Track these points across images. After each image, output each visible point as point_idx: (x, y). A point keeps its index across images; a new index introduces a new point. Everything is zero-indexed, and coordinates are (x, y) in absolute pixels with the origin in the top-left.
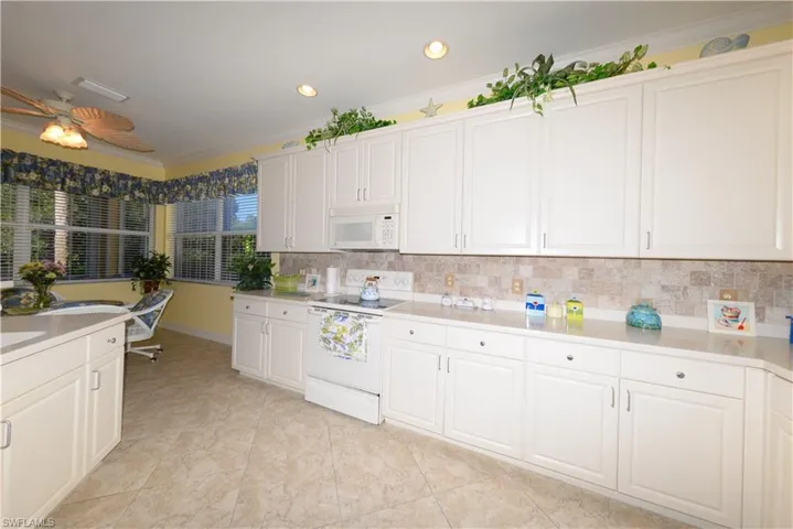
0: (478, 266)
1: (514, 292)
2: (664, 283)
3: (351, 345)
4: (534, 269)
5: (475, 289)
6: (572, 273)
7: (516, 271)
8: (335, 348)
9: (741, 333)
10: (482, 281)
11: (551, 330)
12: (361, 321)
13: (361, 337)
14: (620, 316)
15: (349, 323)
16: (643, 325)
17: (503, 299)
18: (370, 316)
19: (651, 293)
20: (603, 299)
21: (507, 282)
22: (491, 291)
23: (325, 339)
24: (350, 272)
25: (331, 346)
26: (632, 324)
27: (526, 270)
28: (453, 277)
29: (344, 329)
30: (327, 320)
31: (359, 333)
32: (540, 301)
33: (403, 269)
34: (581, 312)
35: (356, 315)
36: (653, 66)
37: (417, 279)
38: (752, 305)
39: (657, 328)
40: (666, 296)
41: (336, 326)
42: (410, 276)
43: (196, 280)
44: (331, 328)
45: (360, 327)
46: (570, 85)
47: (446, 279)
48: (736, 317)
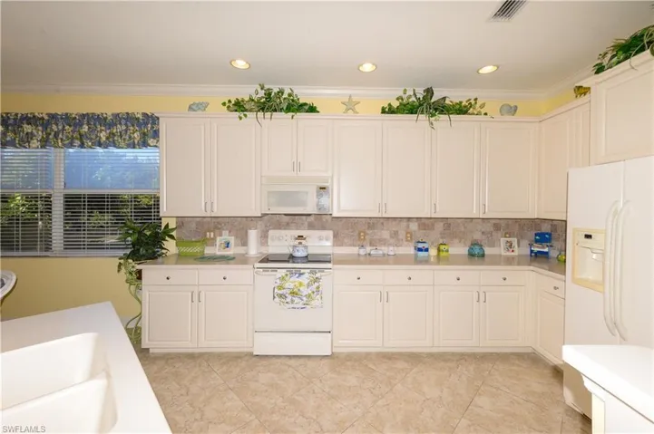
0: (382, 224)
1: (407, 241)
2: (483, 230)
3: (309, 296)
4: (419, 225)
5: (380, 240)
6: (440, 226)
7: (408, 227)
8: (292, 301)
9: (513, 254)
10: (386, 234)
11: (431, 264)
12: (318, 275)
13: (318, 287)
14: (464, 250)
15: (305, 279)
16: (476, 255)
17: (401, 246)
18: (322, 270)
19: (477, 236)
20: (456, 241)
21: (402, 234)
22: (392, 241)
23: (281, 296)
24: (271, 233)
25: (288, 300)
26: (471, 255)
27: (414, 226)
28: (364, 232)
29: (301, 284)
30: (282, 279)
31: (316, 284)
32: (426, 246)
33: (323, 228)
34: (447, 251)
35: (309, 271)
36: (486, 114)
37: (335, 236)
38: (516, 239)
39: (483, 255)
40: (484, 237)
41: (291, 283)
42: (330, 233)
43: (15, 253)
44: (287, 285)
45: (317, 280)
46: (449, 114)
47: (359, 234)
48: (511, 246)
